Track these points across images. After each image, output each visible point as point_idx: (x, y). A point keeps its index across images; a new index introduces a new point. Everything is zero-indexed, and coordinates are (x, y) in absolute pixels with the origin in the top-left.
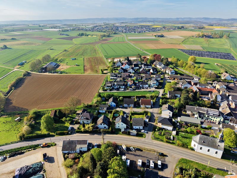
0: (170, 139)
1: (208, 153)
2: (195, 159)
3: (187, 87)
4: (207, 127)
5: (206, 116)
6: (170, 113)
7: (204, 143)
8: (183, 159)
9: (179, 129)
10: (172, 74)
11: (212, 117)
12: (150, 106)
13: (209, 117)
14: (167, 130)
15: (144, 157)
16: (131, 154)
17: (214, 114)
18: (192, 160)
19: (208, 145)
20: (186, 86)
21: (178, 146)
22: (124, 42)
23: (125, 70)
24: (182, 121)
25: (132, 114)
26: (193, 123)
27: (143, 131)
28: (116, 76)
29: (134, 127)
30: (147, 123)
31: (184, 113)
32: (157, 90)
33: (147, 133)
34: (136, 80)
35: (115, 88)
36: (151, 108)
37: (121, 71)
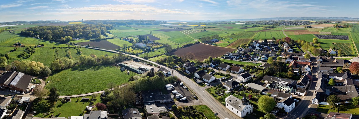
0: (218, 94)
1: (232, 111)
4: (267, 94)
8: (205, 106)
10: (290, 52)
13: (279, 86)
15: (183, 93)
16: (180, 88)
19: (232, 104)
21: (217, 99)
22: (280, 31)
23: (254, 47)
24: (247, 87)
25: (217, 74)
26: (256, 90)
27: (207, 83)
28: (241, 50)
29: (204, 79)
30: (218, 81)
31: (262, 81)
32: (262, 63)
33: (209, 85)
34: (253, 54)
35: (231, 57)
36: (237, 74)
37: (250, 48)
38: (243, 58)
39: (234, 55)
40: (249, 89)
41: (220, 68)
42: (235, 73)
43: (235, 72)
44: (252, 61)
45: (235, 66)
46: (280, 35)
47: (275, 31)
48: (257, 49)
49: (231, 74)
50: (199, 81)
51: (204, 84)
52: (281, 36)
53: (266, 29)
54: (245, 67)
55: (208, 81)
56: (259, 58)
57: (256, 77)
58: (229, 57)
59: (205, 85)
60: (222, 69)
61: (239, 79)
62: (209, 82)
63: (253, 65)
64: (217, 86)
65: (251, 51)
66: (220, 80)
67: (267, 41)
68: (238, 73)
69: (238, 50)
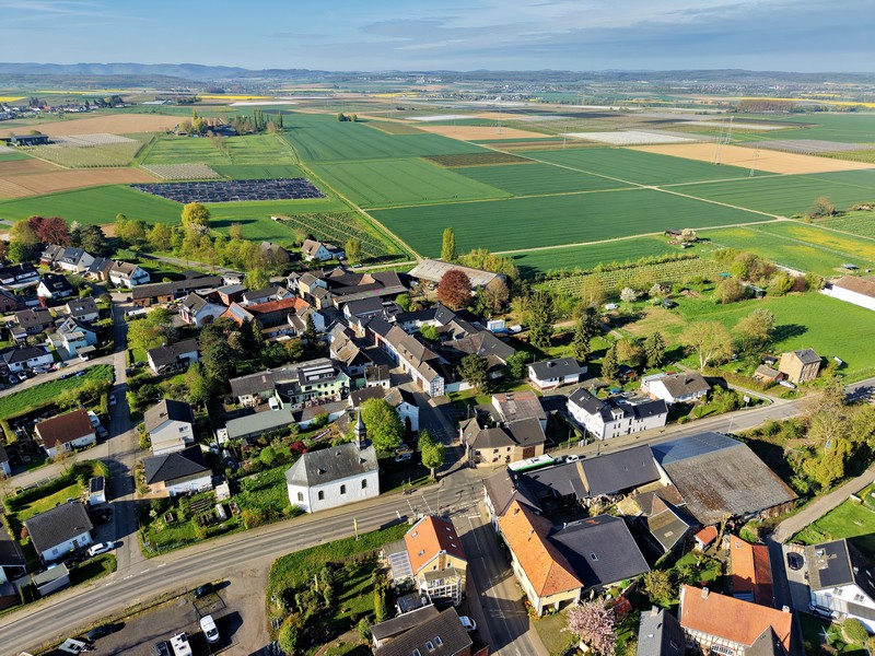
0: (216, 519)
1: (345, 499)
2: (315, 537)
3: (212, 317)
4: (315, 420)
5: (303, 388)
6: (181, 430)
7: (323, 475)
8: (281, 561)
9: (234, 471)
10: (139, 284)
11: (319, 387)
12: (92, 437)
13: (310, 388)
14: (193, 494)
15: (139, 644)
17: (321, 376)
18: (308, 546)
19: (338, 475)
20: (206, 313)
21: (251, 527)
24: (236, 438)
29: (48, 554)
31: (232, 406)
32: (100, 362)
40: (252, 439)
43: (77, 442)
44: (31, 375)
51: (93, 559)
66: (101, 498)
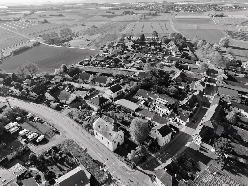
0: (83, 119)
1: (103, 142)
5: (154, 104)
6: (111, 93)
7: (99, 128)
8: (70, 141)
11: (159, 107)
15: (37, 129)
16: (29, 124)
17: (160, 103)
18: (79, 144)
21: (83, 127)
22: (166, 21)
23: (125, 47)
24: (118, 104)
25: (78, 89)
26: (128, 109)
27: (66, 105)
28: (108, 52)
29: (60, 100)
30: (81, 99)
31: (135, 97)
32: (136, 71)
33: (69, 108)
34: (124, 58)
35: (94, 63)
36: (105, 87)
37: (120, 48)
38: (111, 64)
39: (98, 60)
40: (120, 107)
41: (81, 80)
42: (101, 86)
43: (102, 84)
44: (123, 67)
45: (100, 75)
46: (166, 28)
47: (158, 21)
48: (129, 51)
49: (97, 88)
50: (54, 104)
51: (63, 107)
52: (167, 30)
53: (144, 18)
54: (114, 77)
55: (66, 101)
56: (132, 64)
57: (128, 91)
58: (92, 63)
59: (63, 109)
60: (83, 81)
61: (108, 94)
62: (69, 104)
63: (125, 74)
64: (80, 107)
65: (121, 53)
66: (83, 97)
67: (145, 37)
68: (105, 85)
69: (103, 51)
